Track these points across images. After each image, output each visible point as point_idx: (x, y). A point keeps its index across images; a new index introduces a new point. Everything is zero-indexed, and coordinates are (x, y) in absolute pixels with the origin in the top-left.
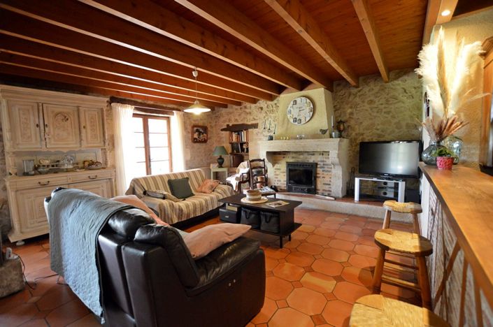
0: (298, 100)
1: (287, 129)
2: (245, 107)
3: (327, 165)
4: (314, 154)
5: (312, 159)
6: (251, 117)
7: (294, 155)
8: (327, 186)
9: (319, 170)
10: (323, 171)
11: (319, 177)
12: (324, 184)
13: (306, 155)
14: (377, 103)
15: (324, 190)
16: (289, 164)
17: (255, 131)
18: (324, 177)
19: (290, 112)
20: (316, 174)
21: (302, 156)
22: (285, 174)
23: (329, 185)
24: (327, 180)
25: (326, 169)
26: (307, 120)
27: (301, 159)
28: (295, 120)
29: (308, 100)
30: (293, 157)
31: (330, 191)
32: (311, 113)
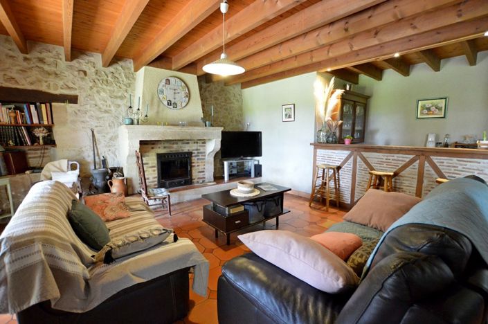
0: (172, 80)
1: (158, 112)
2: (41, 60)
3: (201, 153)
4: (188, 143)
5: (186, 148)
6: (61, 83)
7: (166, 145)
8: (202, 174)
9: (194, 159)
10: (198, 159)
11: (194, 166)
12: (200, 172)
13: (180, 144)
14: (220, 100)
15: (198, 178)
16: (159, 156)
17: (70, 107)
18: (198, 166)
19: (162, 92)
20: (191, 163)
21: (175, 146)
22: (156, 169)
23: (203, 172)
24: (200, 168)
25: (200, 157)
26: (184, 105)
27: (175, 148)
28: (169, 103)
29: (183, 84)
30: (165, 147)
31: (204, 178)
32: (187, 99)
